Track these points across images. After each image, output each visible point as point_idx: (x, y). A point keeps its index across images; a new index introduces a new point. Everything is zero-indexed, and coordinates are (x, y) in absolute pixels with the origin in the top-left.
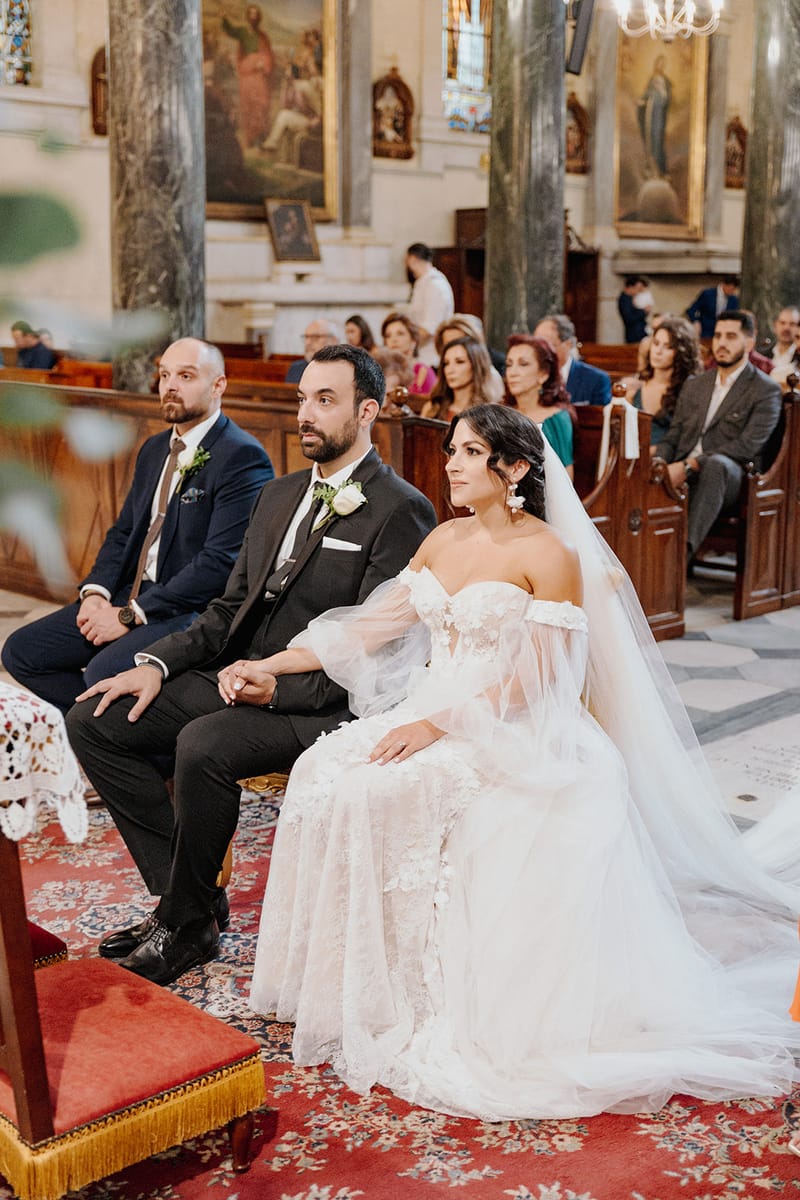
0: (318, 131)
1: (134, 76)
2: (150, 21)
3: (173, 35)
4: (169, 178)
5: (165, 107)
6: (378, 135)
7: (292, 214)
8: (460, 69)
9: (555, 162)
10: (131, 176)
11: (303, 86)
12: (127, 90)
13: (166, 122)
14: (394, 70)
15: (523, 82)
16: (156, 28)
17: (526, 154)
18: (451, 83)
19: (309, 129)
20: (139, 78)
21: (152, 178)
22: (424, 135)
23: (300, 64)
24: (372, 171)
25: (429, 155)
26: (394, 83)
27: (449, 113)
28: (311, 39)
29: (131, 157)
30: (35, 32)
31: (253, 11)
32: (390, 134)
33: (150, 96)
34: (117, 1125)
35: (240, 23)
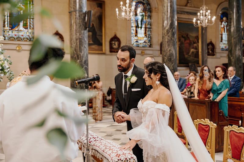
0: (198, 52)
1: (166, 45)
2: (169, 36)
3: (172, 38)
4: (171, 60)
5: (171, 49)
6: (208, 52)
7: (193, 66)
8: (223, 41)
9: (241, 55)
10: (165, 60)
11: (195, 45)
12: (165, 47)
13: (171, 52)
14: (211, 41)
15: (234, 42)
16: (170, 37)
17: (235, 54)
18: (221, 43)
19: (196, 52)
20: (167, 45)
21: (168, 60)
22: (217, 52)
23: (195, 41)
24: (207, 58)
25: (218, 55)
26: (211, 43)
27: (221, 48)
28: (197, 37)
29: (165, 57)
30: (152, 39)
31: (187, 34)
32: (211, 52)
33: (169, 48)
35: (185, 36)
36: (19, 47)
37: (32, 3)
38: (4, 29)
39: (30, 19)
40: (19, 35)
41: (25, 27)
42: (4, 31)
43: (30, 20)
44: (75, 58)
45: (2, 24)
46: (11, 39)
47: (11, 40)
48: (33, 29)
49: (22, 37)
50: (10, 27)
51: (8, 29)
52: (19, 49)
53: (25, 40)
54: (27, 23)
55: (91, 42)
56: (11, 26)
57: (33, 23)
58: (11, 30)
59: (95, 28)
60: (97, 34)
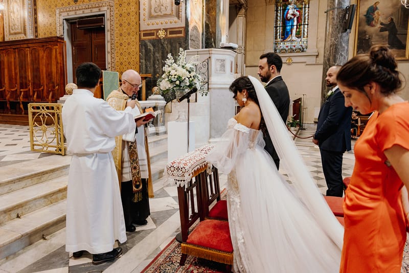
34: (198, 248)
37: (307, 6)
38: (276, 41)
39: (304, 25)
40: (291, 46)
42: (276, 44)
45: (274, 35)
47: (282, 53)
48: (307, 37)
49: (294, 48)
51: (279, 41)
52: (289, 62)
53: (297, 51)
54: (300, 31)
57: (308, 30)
58: (283, 41)
59: (394, 25)
60: (398, 33)
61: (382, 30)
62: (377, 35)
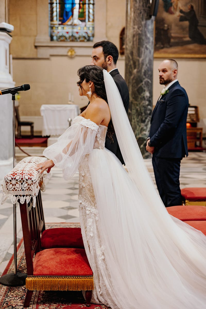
34: (49, 279)
36: (71, 52)
38: (51, 24)
39: (89, 4)
40: (72, 32)
41: (81, 19)
42: (52, 28)
43: (89, 7)
44: (131, 66)
45: (49, 15)
46: (62, 39)
47: (61, 41)
48: (93, 21)
49: (77, 36)
50: (60, 21)
51: (56, 24)
52: (71, 55)
53: (81, 39)
54: (84, 13)
55: (188, 39)
56: (62, 18)
57: (93, 11)
58: (62, 24)
59: (195, 12)
60: (199, 24)
61: (182, 19)
62: (177, 25)
